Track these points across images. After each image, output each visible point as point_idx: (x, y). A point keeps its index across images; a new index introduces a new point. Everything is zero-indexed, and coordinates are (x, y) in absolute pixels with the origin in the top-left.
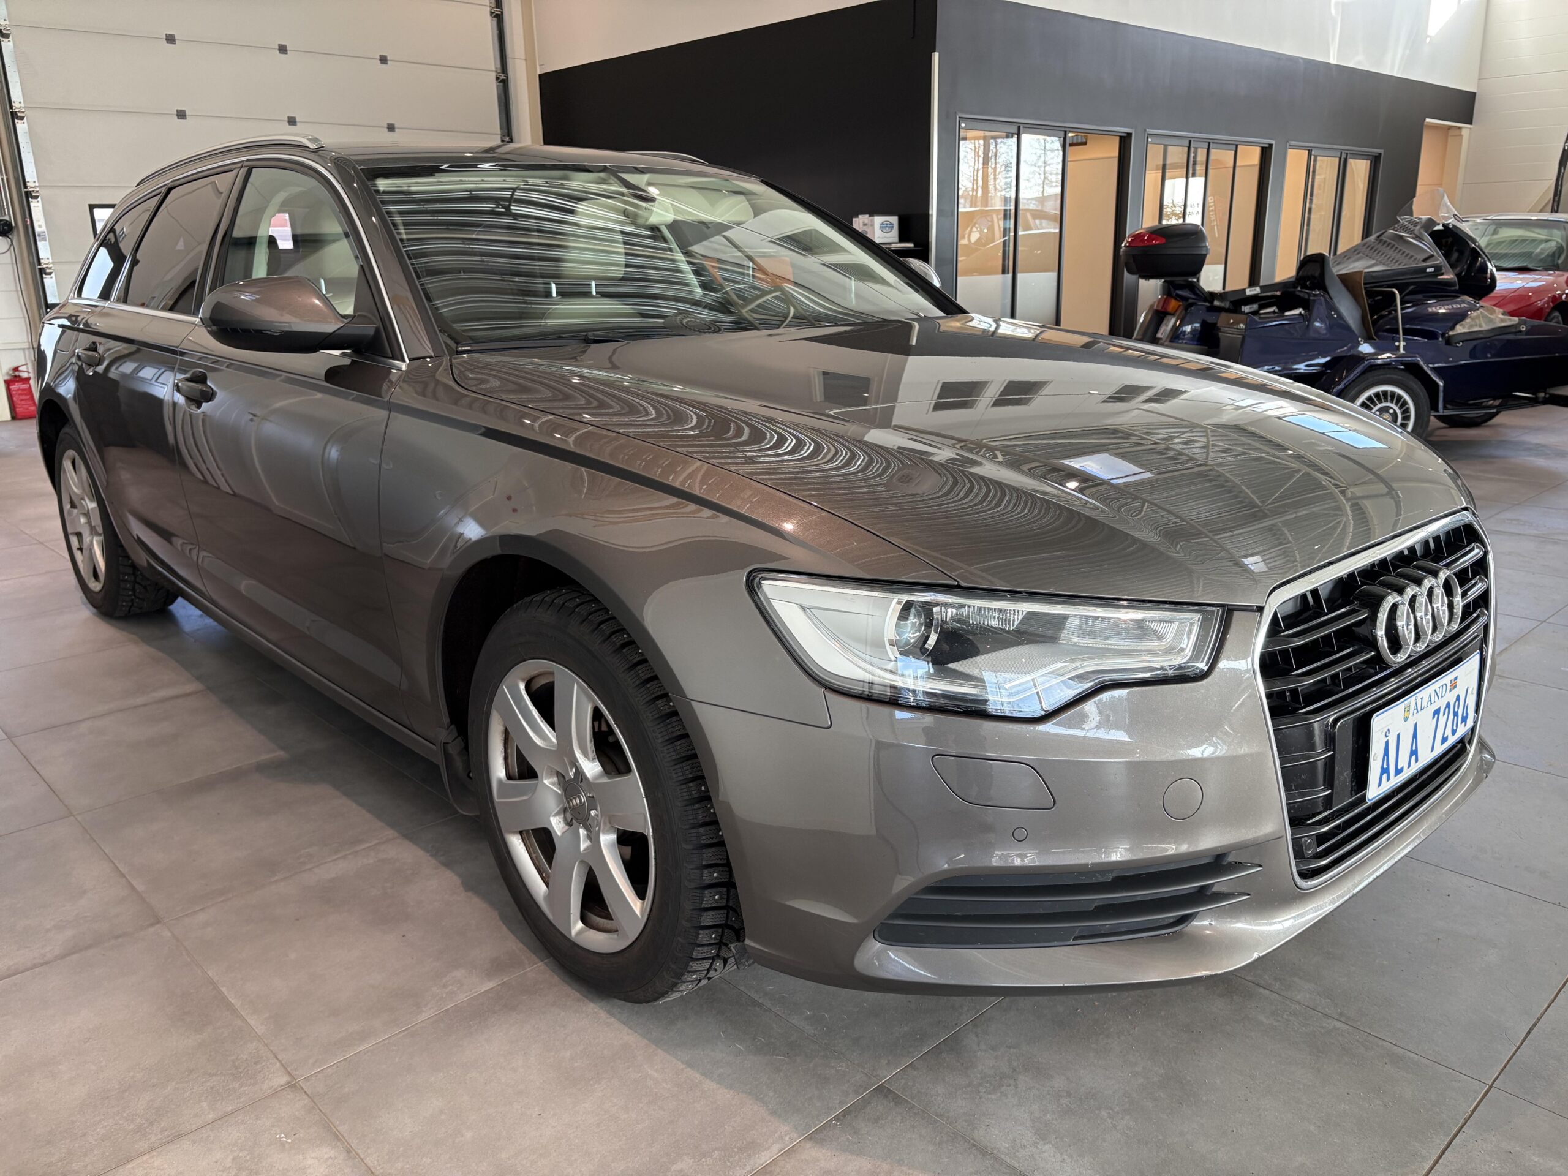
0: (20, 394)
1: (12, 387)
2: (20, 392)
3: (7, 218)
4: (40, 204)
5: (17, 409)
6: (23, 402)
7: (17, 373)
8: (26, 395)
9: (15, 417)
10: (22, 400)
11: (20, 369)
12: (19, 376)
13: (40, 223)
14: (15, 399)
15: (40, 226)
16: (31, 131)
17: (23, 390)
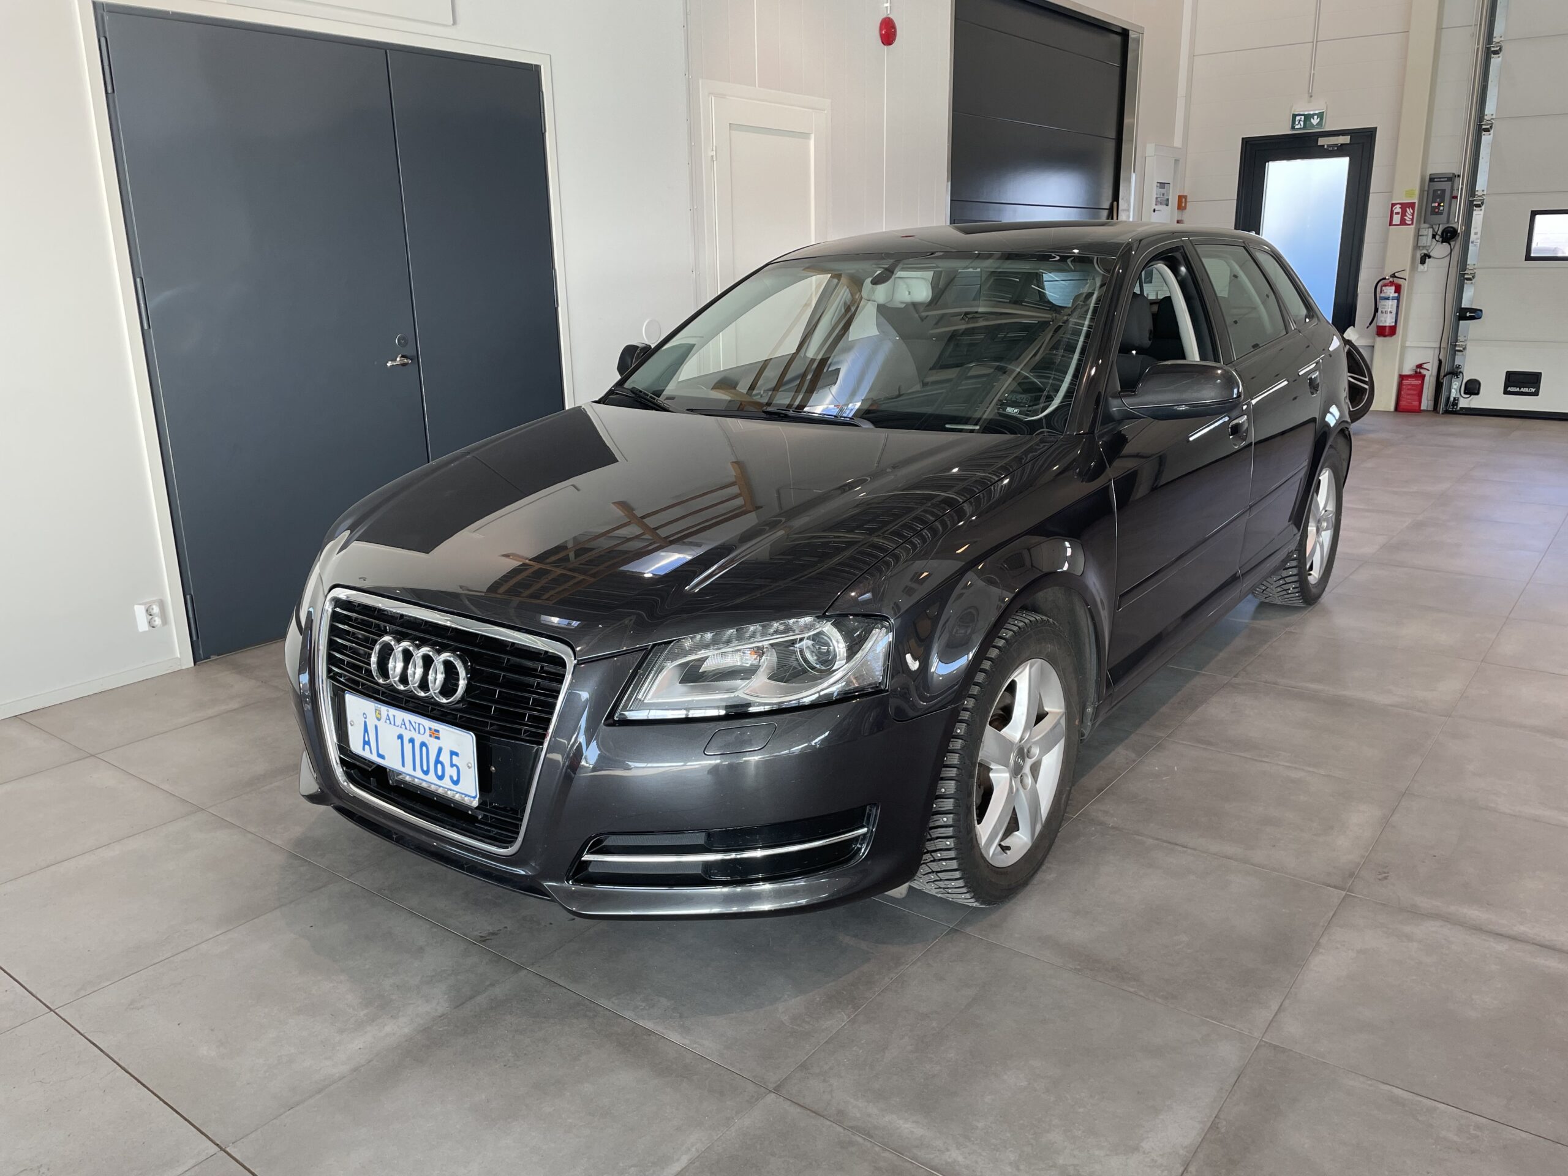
0: (1408, 389)
1: (1405, 382)
2: (1409, 387)
3: (1455, 226)
4: (1482, 213)
5: (1401, 402)
6: (1409, 397)
7: (1418, 370)
8: (1414, 390)
9: (1397, 408)
10: (1409, 395)
11: (1425, 366)
12: (1420, 372)
13: (1476, 231)
14: (1402, 393)
15: (1476, 234)
16: (1494, 145)
17: (1413, 385)
